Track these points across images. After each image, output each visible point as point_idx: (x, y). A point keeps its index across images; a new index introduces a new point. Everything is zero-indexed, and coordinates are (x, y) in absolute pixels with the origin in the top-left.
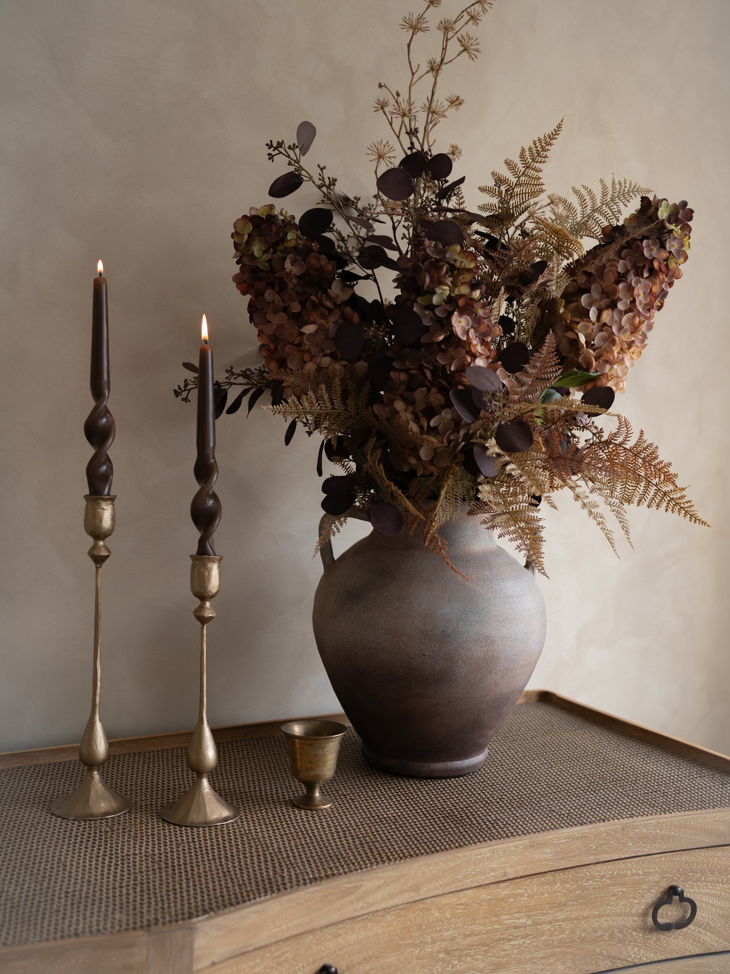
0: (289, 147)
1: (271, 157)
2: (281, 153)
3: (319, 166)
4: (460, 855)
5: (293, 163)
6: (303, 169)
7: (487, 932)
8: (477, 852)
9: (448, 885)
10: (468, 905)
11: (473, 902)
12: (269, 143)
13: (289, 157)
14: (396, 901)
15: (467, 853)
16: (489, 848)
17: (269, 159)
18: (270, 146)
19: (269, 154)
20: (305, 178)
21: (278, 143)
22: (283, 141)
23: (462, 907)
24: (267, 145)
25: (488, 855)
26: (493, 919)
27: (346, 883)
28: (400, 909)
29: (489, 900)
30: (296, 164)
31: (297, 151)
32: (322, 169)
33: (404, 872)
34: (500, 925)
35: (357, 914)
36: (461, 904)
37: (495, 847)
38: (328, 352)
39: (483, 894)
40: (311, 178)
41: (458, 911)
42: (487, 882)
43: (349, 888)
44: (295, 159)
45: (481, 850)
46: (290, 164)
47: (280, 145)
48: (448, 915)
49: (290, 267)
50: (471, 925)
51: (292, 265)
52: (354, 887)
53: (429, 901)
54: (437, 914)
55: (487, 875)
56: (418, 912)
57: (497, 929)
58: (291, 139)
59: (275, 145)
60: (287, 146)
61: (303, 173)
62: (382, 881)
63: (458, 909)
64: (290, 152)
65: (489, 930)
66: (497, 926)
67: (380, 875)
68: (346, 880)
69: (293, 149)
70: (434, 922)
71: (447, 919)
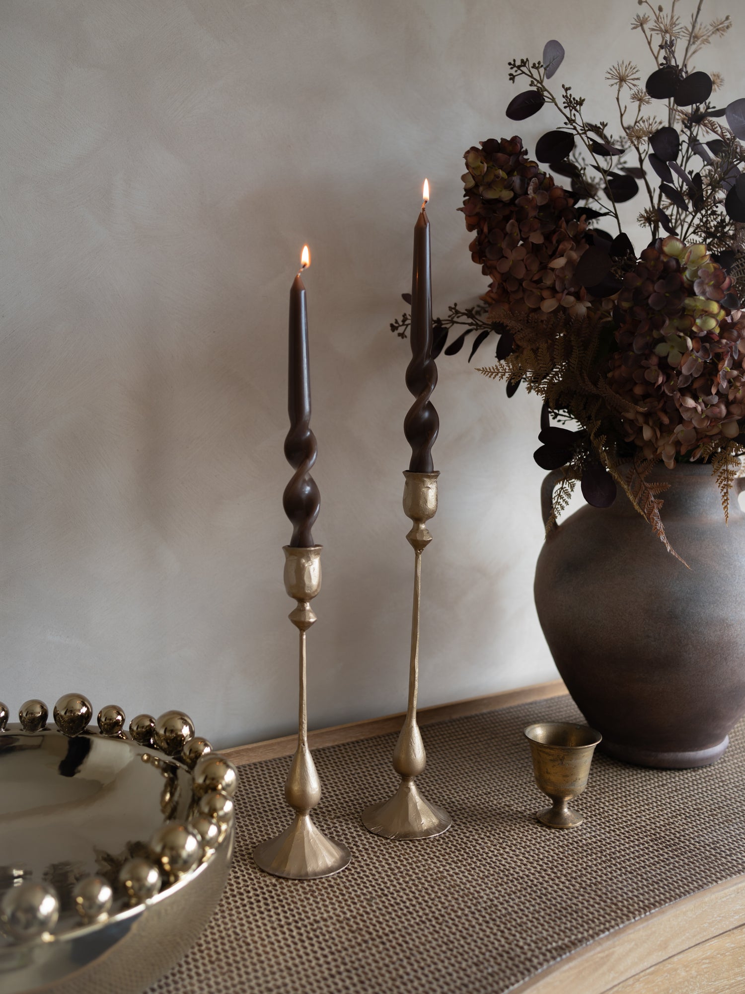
0: (534, 66)
1: (512, 78)
2: (523, 73)
3: (563, 86)
4: (706, 899)
5: (535, 83)
6: (546, 90)
7: (731, 986)
8: (722, 893)
9: (695, 936)
10: (712, 958)
11: (718, 954)
12: (512, 63)
13: (532, 76)
14: (645, 964)
15: (713, 896)
16: (734, 888)
17: (510, 79)
18: (512, 65)
19: (511, 75)
20: (547, 99)
21: (522, 61)
22: (527, 60)
23: (707, 961)
24: (510, 64)
25: (733, 896)
26: (737, 970)
27: (599, 953)
28: (649, 974)
29: (733, 948)
30: (539, 85)
31: (542, 70)
32: (567, 89)
33: (653, 929)
34: (742, 976)
35: (609, 987)
36: (706, 958)
37: (740, 885)
38: (572, 289)
39: (727, 943)
40: (553, 100)
41: (704, 966)
42: (731, 927)
43: (602, 958)
44: (538, 79)
45: (726, 891)
46: (532, 84)
47: (524, 63)
48: (694, 972)
49: (532, 195)
50: (715, 981)
51: (535, 193)
52: (607, 956)
53: (675, 959)
54: (683, 974)
55: (731, 920)
56: (666, 974)
57: (740, 981)
58: (536, 56)
59: (518, 63)
60: (531, 65)
61: (546, 93)
62: (633, 943)
63: (704, 963)
64: (534, 71)
65: (733, 983)
66: (739, 978)
67: (632, 936)
68: (599, 949)
69: (537, 68)
70: (680, 983)
71: (692, 978)
